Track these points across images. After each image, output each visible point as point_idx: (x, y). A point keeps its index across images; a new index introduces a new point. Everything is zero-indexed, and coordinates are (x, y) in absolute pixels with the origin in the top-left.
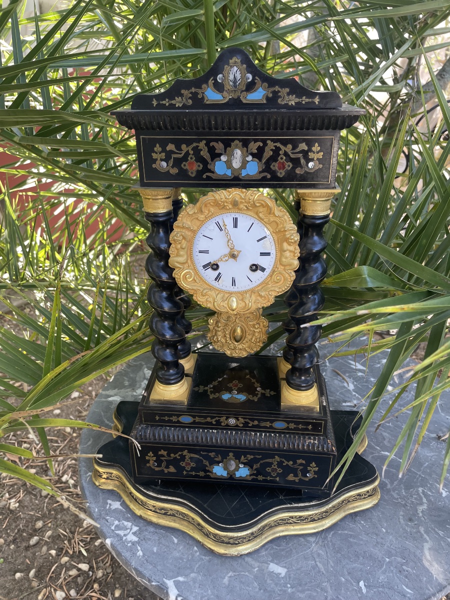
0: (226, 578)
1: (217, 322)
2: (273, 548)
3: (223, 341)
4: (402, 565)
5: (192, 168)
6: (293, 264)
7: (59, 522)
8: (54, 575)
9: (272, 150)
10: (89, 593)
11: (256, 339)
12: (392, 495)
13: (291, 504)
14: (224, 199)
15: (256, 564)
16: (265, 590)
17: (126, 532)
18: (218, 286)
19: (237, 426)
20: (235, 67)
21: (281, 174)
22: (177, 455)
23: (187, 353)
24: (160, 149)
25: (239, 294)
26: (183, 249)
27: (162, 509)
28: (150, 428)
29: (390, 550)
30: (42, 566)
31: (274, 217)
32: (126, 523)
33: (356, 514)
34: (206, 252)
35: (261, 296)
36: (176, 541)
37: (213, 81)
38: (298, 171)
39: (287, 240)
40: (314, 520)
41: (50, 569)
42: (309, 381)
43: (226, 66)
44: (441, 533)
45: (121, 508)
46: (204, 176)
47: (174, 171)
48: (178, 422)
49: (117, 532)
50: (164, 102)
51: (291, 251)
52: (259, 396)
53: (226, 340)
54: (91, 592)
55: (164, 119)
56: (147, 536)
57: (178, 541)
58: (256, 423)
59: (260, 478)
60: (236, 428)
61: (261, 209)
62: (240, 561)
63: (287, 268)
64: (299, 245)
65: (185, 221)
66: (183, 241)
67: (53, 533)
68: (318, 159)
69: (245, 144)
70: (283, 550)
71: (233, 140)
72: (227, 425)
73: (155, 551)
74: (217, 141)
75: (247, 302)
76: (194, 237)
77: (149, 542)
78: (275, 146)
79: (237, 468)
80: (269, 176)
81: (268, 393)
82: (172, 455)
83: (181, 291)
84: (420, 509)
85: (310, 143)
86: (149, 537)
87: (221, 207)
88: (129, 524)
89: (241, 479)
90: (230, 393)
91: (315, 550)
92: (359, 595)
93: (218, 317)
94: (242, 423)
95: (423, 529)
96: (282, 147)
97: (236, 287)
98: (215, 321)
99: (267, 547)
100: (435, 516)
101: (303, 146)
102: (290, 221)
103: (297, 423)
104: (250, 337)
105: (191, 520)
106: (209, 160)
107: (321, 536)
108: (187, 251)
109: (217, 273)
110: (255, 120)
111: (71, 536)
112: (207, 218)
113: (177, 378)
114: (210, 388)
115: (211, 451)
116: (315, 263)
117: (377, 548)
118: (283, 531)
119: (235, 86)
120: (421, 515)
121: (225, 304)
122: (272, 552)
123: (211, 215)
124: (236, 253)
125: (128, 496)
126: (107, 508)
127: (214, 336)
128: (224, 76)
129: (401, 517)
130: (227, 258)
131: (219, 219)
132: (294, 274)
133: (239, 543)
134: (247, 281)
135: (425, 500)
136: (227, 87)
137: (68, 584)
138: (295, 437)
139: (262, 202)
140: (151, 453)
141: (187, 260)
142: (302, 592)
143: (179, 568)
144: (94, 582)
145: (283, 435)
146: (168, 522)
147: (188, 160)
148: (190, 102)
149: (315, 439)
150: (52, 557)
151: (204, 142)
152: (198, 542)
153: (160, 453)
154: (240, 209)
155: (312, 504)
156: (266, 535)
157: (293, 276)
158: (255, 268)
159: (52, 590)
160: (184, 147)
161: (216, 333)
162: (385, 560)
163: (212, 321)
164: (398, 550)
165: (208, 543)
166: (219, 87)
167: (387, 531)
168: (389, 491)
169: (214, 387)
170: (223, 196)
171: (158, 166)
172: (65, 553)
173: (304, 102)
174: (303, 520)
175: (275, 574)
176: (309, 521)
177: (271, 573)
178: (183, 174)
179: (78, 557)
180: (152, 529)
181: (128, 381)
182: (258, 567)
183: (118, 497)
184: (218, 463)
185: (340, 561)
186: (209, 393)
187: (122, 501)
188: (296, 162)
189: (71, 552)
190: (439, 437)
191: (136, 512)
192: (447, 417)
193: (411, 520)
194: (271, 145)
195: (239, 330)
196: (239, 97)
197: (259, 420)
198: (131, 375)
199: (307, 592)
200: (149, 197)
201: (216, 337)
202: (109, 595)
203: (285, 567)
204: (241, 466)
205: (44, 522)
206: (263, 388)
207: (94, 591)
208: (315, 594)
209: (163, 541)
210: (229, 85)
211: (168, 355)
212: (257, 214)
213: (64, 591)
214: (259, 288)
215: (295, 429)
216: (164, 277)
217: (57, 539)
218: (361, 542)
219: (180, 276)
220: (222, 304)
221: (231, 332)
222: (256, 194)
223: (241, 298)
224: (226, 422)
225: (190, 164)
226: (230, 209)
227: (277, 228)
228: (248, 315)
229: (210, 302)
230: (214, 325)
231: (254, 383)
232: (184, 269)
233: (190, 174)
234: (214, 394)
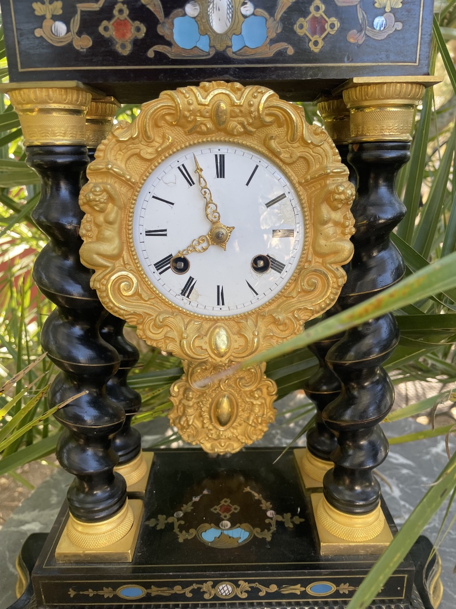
1: (187, 390)
3: (198, 424)
5: (124, 35)
6: (343, 250)
11: (257, 418)
14: (195, 106)
18: (188, 307)
19: (236, 597)
21: (316, 44)
23: (133, 451)
25: (232, 323)
26: (110, 223)
31: (302, 149)
34: (161, 233)
35: (276, 322)
38: (353, 37)
39: (329, 197)
42: (369, 495)
46: (151, 54)
47: (84, 43)
48: (116, 599)
51: (337, 224)
52: (274, 528)
53: (203, 424)
58: (274, 588)
60: (232, 602)
61: (274, 131)
63: (332, 259)
64: (353, 210)
65: (111, 157)
66: (110, 205)
68: (393, 10)
72: (216, 598)
75: (250, 337)
76: (133, 199)
80: (291, 51)
81: (290, 522)
83: (118, 323)
87: (191, 128)
90: (218, 526)
94: (246, 592)
97: (225, 308)
98: (182, 390)
102: (334, 155)
103: (354, 582)
104: (245, 415)
106: (160, 15)
108: (121, 230)
109: (184, 278)
112: (160, 155)
113: (112, 506)
114: (179, 519)
116: (379, 252)
121: (203, 343)
123: (169, 147)
124: (223, 232)
127: (180, 418)
130: (204, 245)
131: (186, 159)
132: (343, 272)
134: (248, 292)
139: (277, 113)
141: (121, 250)
147: (113, 16)
154: (230, 133)
157: (343, 277)
158: (262, 264)
161: (184, 410)
163: (176, 389)
169: (186, 514)
170: (192, 99)
171: (48, 33)
178: (103, 49)
186: (176, 530)
188: (348, 18)
195: (225, 405)
197: (280, 584)
200: (31, 106)
201: (184, 419)
206: (279, 511)
211: (91, 461)
212: (266, 142)
214: (272, 307)
215: (351, 594)
216: (76, 291)
219: (106, 285)
220: (197, 343)
221: (210, 409)
222: (263, 94)
223: (236, 329)
224: (213, 592)
225: (120, 25)
226: (209, 132)
227: (307, 173)
228: (241, 374)
229: (173, 340)
230: (181, 397)
231: (259, 502)
232: (113, 271)
233: (120, 50)
234: (187, 531)
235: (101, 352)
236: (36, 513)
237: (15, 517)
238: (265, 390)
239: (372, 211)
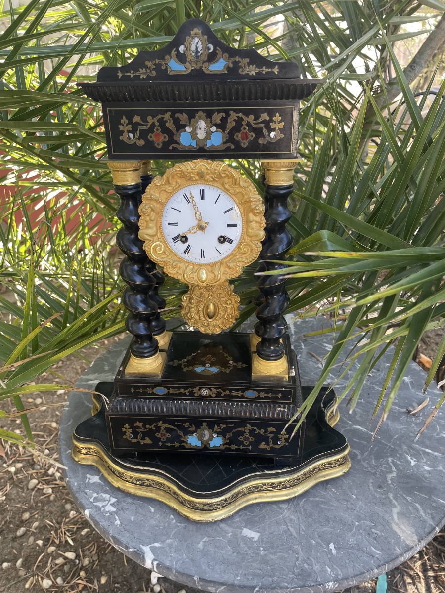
0: (201, 543)
1: (191, 299)
2: (246, 515)
3: (197, 317)
4: (371, 528)
5: (158, 140)
6: (259, 234)
7: (45, 513)
8: (40, 564)
9: (235, 120)
10: (75, 581)
11: (229, 315)
12: (362, 465)
13: (264, 471)
14: (190, 170)
15: (231, 530)
16: (239, 553)
17: (104, 504)
18: (187, 258)
19: (210, 396)
20: (196, 38)
21: (245, 144)
22: (152, 426)
23: (161, 330)
24: (127, 121)
25: (208, 267)
26: (152, 221)
27: (139, 480)
28: (125, 401)
29: (360, 514)
30: (30, 556)
31: (240, 188)
32: (104, 495)
33: (327, 482)
34: (175, 224)
35: (229, 267)
36: (153, 510)
37: (176, 53)
38: (261, 141)
39: (252, 210)
40: (285, 487)
41: (37, 559)
42: (278, 351)
43: (187, 37)
44: (409, 499)
45: (99, 481)
46: (170, 148)
47: (141, 143)
48: (153, 394)
49: (95, 504)
50: (129, 74)
51: (256, 222)
52: (231, 368)
53: (200, 317)
54: (78, 580)
55: (129, 90)
56: (125, 507)
57: (155, 510)
58: (228, 393)
59: (234, 447)
60: (208, 398)
61: (227, 180)
62: (214, 527)
63: (254, 238)
64: (265, 216)
65: (152, 192)
66: (152, 213)
67: (40, 524)
68: (279, 129)
69: (209, 115)
70: (257, 516)
71: (197, 111)
72: (200, 396)
73: (132, 520)
74: (181, 112)
75: (216, 274)
76: (162, 210)
77: (127, 512)
78: (238, 117)
79: (211, 438)
80: (233, 147)
81: (240, 365)
82: (148, 426)
83: (153, 265)
84: (389, 477)
85: (271, 113)
86: (127, 507)
87: (188, 179)
88: (107, 496)
89: (215, 449)
90: (203, 366)
91: (287, 515)
92: (329, 556)
93: (191, 294)
94: (215, 394)
95: (391, 495)
96: (244, 117)
97: (205, 260)
98: (188, 298)
99: (240, 513)
100: (403, 483)
101: (265, 116)
102: (255, 191)
103: (267, 392)
104: (222, 313)
105: (167, 489)
106: (175, 132)
107: (293, 503)
108: (156, 223)
109: (186, 245)
110: (217, 90)
111: (57, 526)
112: (175, 190)
113: (151, 352)
114: (184, 362)
115: (185, 421)
116: (280, 234)
117: (347, 513)
118: (256, 498)
119: (197, 57)
120: (390, 482)
121: (194, 276)
122: (246, 518)
123: (179, 187)
124: (204, 225)
125: (106, 470)
126: (87, 482)
127: (187, 313)
128: (186, 47)
129: (371, 485)
130: (195, 230)
131: (186, 191)
132: (260, 245)
133: (214, 510)
134: (216, 253)
135: (394, 469)
136: (189, 58)
137: (54, 572)
138: (265, 406)
139: (228, 173)
140: (127, 424)
141: (157, 232)
142: (274, 554)
143: (156, 535)
144: (81, 569)
145: (254, 405)
146: (145, 493)
147: (154, 132)
148: (154, 73)
149: (284, 408)
150: (39, 546)
151: (169, 113)
152: (174, 510)
153: (135, 425)
154: (207, 181)
155: (283, 471)
156: (239, 502)
157: (260, 247)
158: (223, 239)
159: (39, 578)
160: (149, 118)
161: (189, 310)
162: (355, 524)
163: (185, 298)
164: (367, 515)
165: (184, 510)
166: (182, 58)
167: (357, 498)
168: (359, 461)
169: (188, 361)
170: (189, 168)
171: (125, 138)
172: (52, 543)
173: (264, 73)
174: (275, 487)
175: (248, 538)
176: (281, 487)
177: (245, 538)
178: (150, 146)
179: (65, 546)
180: (130, 500)
181: (108, 366)
182: (232, 532)
183: (97, 472)
184: (192, 433)
185: (312, 525)
186: (183, 366)
187: (101, 475)
188: (259, 133)
189: (57, 542)
190: (410, 412)
191: (114, 485)
192: (418, 393)
193: (380, 487)
194: (234, 116)
195: (211, 307)
196: (201, 68)
197: (231, 390)
198: (111, 361)
199: (278, 554)
200: (118, 169)
201: (189, 314)
202: (96, 582)
203: (258, 532)
204: (215, 435)
205: (31, 514)
206: (235, 361)
207: (80, 579)
208: (286, 556)
209: (140, 510)
210: (191, 56)
211: (142, 328)
212: (223, 185)
213: (50, 579)
214: (228, 260)
215: (266, 398)
216: (135, 250)
217: (44, 530)
218: (332, 508)
219: (150, 248)
220: (191, 276)
221: (203, 309)
222: (221, 165)
223: (210, 269)
224: (199, 393)
225: (157, 135)
226: (196, 180)
227: (242, 199)
228: (220, 291)
229: (180, 274)
230: (187, 302)
231: (227, 357)
232: (153, 242)
233: (157, 146)
234: (188, 367)
235: (147, 278)
236: (96, 375)
237: (84, 377)
238: (233, 301)
239: (274, 216)
